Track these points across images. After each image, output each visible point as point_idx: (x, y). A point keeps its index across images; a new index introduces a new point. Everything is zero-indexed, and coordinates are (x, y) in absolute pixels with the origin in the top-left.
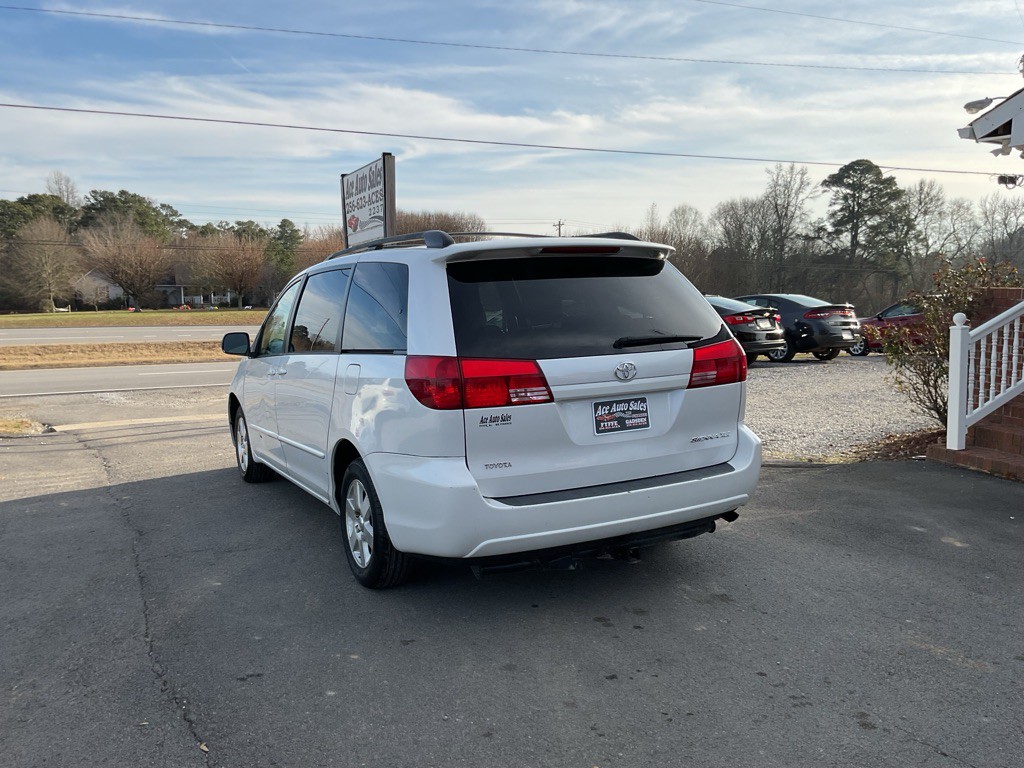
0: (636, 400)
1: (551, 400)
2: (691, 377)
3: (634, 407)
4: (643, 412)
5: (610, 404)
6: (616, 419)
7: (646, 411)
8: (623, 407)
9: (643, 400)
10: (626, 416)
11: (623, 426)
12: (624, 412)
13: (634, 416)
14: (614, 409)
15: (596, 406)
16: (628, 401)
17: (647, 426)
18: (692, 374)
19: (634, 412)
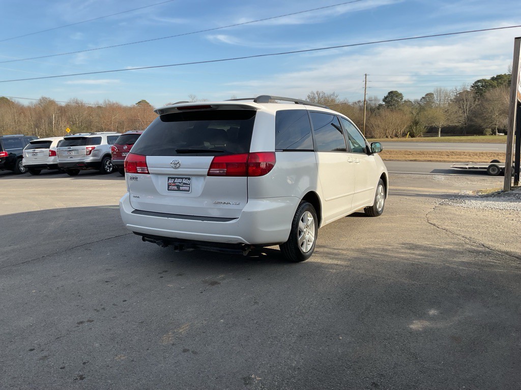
0: (186, 178)
1: (148, 173)
2: (209, 170)
3: (185, 181)
4: (188, 184)
5: (175, 178)
6: (176, 186)
7: (190, 184)
8: (180, 180)
9: (189, 179)
10: (181, 185)
11: (179, 190)
12: (180, 183)
13: (184, 185)
14: (176, 181)
15: (169, 178)
16: (182, 178)
17: (189, 191)
18: (210, 169)
19: (184, 184)
